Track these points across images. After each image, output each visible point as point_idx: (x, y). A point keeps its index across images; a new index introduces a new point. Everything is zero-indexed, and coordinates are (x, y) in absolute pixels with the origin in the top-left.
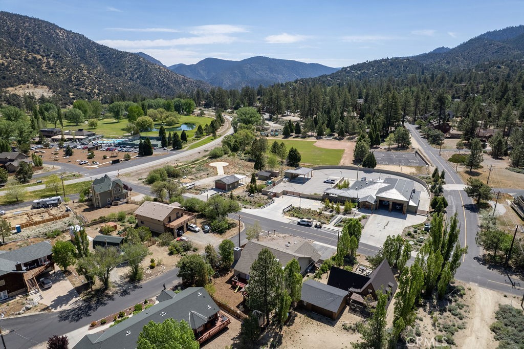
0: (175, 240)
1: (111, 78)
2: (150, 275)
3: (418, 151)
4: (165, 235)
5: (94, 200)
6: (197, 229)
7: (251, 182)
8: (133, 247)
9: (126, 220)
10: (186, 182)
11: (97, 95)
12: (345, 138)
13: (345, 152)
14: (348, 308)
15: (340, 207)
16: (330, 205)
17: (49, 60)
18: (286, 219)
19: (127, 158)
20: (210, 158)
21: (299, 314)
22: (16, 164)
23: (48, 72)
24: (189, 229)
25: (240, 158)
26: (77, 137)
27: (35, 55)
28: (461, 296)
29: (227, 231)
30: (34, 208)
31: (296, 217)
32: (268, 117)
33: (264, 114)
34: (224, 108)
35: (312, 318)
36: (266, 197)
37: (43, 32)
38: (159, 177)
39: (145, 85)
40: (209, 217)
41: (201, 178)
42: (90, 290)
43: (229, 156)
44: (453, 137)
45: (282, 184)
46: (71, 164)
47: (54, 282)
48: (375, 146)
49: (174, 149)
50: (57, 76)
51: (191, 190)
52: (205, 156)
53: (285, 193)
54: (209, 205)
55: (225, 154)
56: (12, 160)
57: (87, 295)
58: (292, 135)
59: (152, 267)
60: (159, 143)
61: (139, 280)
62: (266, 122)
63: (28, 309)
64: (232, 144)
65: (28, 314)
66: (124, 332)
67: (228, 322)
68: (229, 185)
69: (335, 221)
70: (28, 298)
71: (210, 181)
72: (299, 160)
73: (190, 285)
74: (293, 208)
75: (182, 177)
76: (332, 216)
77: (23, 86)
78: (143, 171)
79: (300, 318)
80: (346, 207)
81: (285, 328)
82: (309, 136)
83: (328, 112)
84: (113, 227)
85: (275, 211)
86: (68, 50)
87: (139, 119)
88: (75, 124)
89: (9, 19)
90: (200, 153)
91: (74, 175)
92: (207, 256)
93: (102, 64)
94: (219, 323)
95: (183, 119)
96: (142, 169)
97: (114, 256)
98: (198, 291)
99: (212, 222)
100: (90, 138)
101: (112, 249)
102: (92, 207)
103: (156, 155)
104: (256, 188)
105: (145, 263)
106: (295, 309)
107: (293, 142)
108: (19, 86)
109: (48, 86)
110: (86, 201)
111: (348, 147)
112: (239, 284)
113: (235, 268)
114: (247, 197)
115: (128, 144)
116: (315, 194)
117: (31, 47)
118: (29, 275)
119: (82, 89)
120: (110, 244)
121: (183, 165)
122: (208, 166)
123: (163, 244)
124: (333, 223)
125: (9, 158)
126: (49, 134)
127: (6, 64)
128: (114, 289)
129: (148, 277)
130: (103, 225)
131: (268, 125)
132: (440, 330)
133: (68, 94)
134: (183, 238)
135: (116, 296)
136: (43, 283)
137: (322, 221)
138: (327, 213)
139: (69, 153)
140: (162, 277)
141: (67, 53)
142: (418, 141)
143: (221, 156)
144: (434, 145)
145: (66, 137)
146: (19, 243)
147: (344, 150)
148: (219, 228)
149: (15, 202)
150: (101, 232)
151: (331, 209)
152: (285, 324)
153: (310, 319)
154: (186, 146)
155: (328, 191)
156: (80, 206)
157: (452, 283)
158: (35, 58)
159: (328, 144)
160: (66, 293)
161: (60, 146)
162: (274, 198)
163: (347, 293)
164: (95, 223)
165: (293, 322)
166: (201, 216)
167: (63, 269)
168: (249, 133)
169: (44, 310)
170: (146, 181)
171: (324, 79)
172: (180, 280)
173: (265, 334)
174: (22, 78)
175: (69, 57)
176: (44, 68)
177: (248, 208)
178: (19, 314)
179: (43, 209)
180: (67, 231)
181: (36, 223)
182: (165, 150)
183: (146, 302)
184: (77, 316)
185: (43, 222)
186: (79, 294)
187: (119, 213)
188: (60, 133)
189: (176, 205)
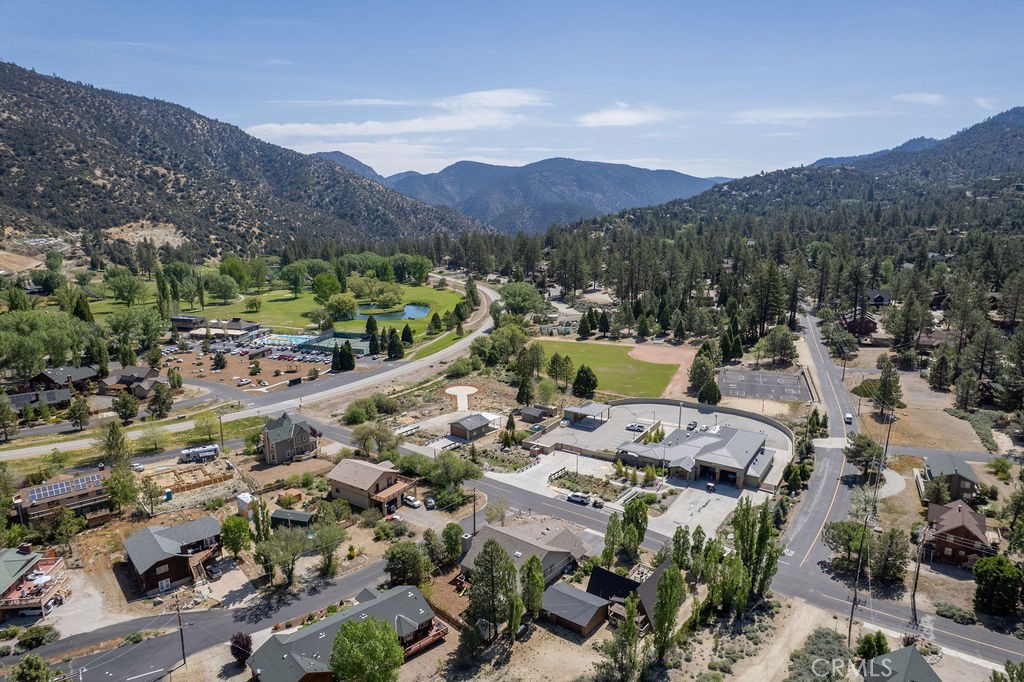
0: (385, 519)
1: (282, 204)
2: (348, 569)
3: (806, 372)
4: (371, 512)
5: (267, 452)
6: (417, 503)
7: (507, 428)
8: (326, 529)
9: (314, 485)
10: (404, 424)
11: (256, 238)
12: (686, 342)
13: (680, 369)
14: (607, 623)
15: (638, 473)
16: (624, 469)
17: (179, 175)
18: (552, 492)
19: (314, 376)
20: (448, 377)
21: (539, 628)
22: (145, 385)
23: (176, 198)
24: (404, 504)
25: (498, 380)
26: (230, 332)
27: (155, 168)
28: (772, 616)
29: (461, 508)
30: (182, 462)
31: (568, 488)
32: (558, 294)
33: (552, 286)
34: (481, 271)
35: (555, 633)
36: (528, 453)
37: (169, 125)
38: (365, 413)
39: (343, 216)
40: (435, 485)
41: (430, 415)
42: (270, 584)
43: (480, 374)
44: (877, 344)
45: (558, 430)
46: (224, 384)
47: (226, 570)
48: (733, 360)
49: (391, 359)
50: (191, 204)
51: (413, 437)
52: (440, 374)
53: (559, 447)
54: (436, 467)
55: (475, 369)
56: (140, 380)
57: (266, 591)
58: (594, 334)
59: (350, 557)
60: (365, 346)
61: (333, 574)
62: (554, 304)
63: (197, 603)
64: (487, 350)
65: (197, 609)
66: (317, 634)
67: (445, 633)
68: (472, 432)
69: (625, 497)
70: (196, 589)
71: (441, 422)
72: (594, 386)
73: (401, 583)
74: (567, 473)
75: (400, 414)
76: (624, 489)
77: (134, 224)
78: (340, 400)
79: (539, 632)
80: (647, 476)
81: (516, 643)
82: (625, 337)
83: (660, 291)
84: (296, 497)
85: (536, 478)
86: (210, 155)
87: (334, 298)
88: (223, 301)
89: (116, 105)
90: (432, 366)
91: (232, 407)
92: (426, 545)
93: (267, 178)
94: (433, 633)
95: (408, 292)
96: (337, 397)
97: (303, 540)
98: (408, 590)
99: (439, 493)
100: (251, 334)
101: (300, 530)
102: (264, 464)
103: (360, 369)
104: (513, 438)
105: (342, 551)
106: (535, 621)
107: (592, 354)
108: (129, 225)
109: (174, 223)
110: (254, 453)
111: (684, 356)
112: (466, 585)
113: (463, 563)
114: (498, 453)
115: (315, 348)
116: (606, 451)
117: (148, 152)
118: (195, 559)
119: (231, 227)
120: (296, 523)
121: (403, 391)
122: (444, 392)
123: (367, 525)
124: (621, 500)
125: (136, 375)
126: (184, 326)
127: (109, 186)
128: (300, 586)
129: (345, 571)
130: (282, 492)
131: (555, 310)
132: (721, 657)
133: (207, 236)
134: (395, 517)
135: (302, 595)
136: (211, 571)
137: (606, 496)
138: (617, 484)
139: (219, 364)
140: (364, 571)
141: (207, 160)
142: (812, 350)
143: (467, 374)
144: (839, 360)
145: (213, 332)
146: (172, 516)
147: (679, 365)
148: (448, 503)
149: (152, 450)
150: (279, 503)
151: (624, 478)
152: (517, 639)
153: (552, 634)
154: (410, 352)
155: (625, 448)
156: (246, 461)
157: (767, 597)
158: (156, 173)
159: (654, 352)
160: (239, 587)
161: (206, 351)
162: (540, 456)
163: (606, 602)
164: (269, 489)
165: (529, 638)
166: (425, 483)
167: (233, 554)
168: (518, 332)
169: (214, 606)
170: (344, 419)
171: (676, 209)
172: (387, 577)
173: (490, 649)
174: (133, 211)
175: (210, 167)
176: (170, 191)
177: (497, 471)
178: (187, 608)
179: (193, 464)
180: (231, 500)
181: (190, 487)
182: (374, 359)
183: (342, 604)
184: (257, 615)
185: (198, 485)
186: (256, 589)
187: (305, 475)
188: (202, 323)
189: (386, 467)
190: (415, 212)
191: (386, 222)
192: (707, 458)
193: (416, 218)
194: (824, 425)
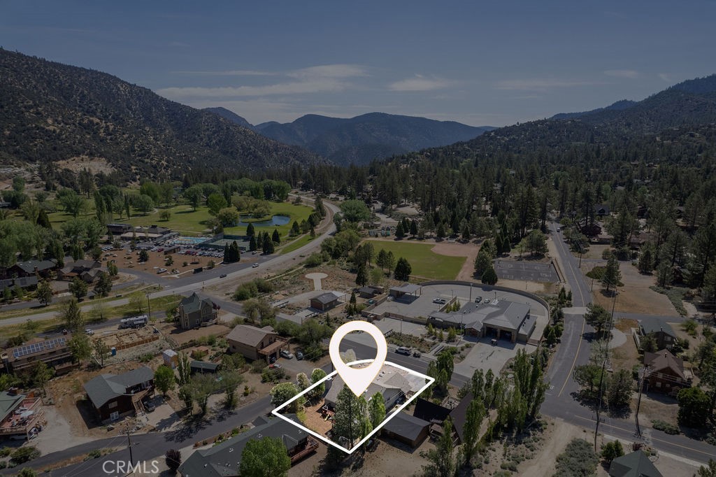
0: (268, 367)
1: (182, 145)
2: (244, 402)
3: (554, 262)
4: (259, 362)
5: (182, 319)
6: (291, 355)
7: (351, 302)
8: (229, 374)
9: (217, 343)
10: (277, 300)
11: (165, 168)
12: (471, 241)
13: (467, 260)
14: (429, 438)
15: (444, 333)
16: (434, 330)
17: (108, 124)
19: (211, 266)
20: (306, 267)
21: (382, 442)
22: (92, 273)
23: (106, 139)
24: (281, 356)
25: (342, 268)
26: (150, 235)
27: (91, 118)
28: (542, 431)
29: (321, 358)
30: (121, 328)
31: (396, 344)
32: (380, 208)
33: (376, 202)
34: (326, 192)
35: (394, 446)
36: (366, 319)
37: (101, 88)
38: (249, 292)
39: (225, 153)
40: (303, 342)
41: (296, 293)
42: (189, 414)
43: (328, 264)
44: (602, 242)
45: (385, 303)
46: (147, 272)
47: (158, 404)
48: (504, 253)
49: (265, 254)
50: (117, 144)
51: (285, 309)
52: (300, 264)
53: (387, 315)
54: (303, 330)
55: (325, 261)
56: (88, 269)
57: (187, 419)
58: (407, 236)
59: (246, 394)
60: (247, 245)
61: (234, 407)
62: (377, 215)
63: (138, 429)
64: (333, 247)
65: (139, 433)
66: (227, 449)
67: (317, 446)
68: (325, 305)
69: (435, 350)
70: (137, 418)
71: (304, 298)
72: (409, 272)
74: (394, 333)
75: (274, 292)
76: (434, 344)
77: (76, 158)
78: (231, 283)
79: (382, 445)
80: (450, 335)
81: (367, 453)
82: (428, 237)
83: (452, 206)
84: (204, 352)
86: (131, 109)
87: (223, 211)
88: (142, 213)
89: (62, 73)
90: (294, 259)
91: (155, 288)
93: (171, 126)
94: (308, 447)
95: (275, 207)
96: (228, 281)
97: (213, 383)
99: (306, 348)
100: (164, 236)
101: (211, 376)
102: (180, 329)
103: (243, 261)
104: (355, 309)
105: (240, 390)
106: (379, 438)
107: (406, 249)
108: (72, 159)
109: (106, 158)
110: (173, 321)
111: (470, 251)
112: (329, 413)
113: (326, 397)
114: (345, 320)
115: (211, 246)
116: (420, 318)
117: (86, 107)
118: (136, 397)
119: (146, 160)
120: (207, 371)
121: (275, 276)
122: (304, 277)
123: (256, 371)
124: (433, 352)
125: (85, 266)
126: (117, 231)
127: (58, 131)
128: (211, 415)
129: (242, 404)
130: (195, 349)
131: (379, 219)
132: (509, 460)
133: (129, 167)
134: (276, 365)
135: (213, 421)
136: (147, 405)
137: (422, 349)
138: (429, 340)
139: (144, 257)
140: (256, 404)
141: (128, 113)
142: (558, 247)
143: (320, 264)
144: (576, 253)
145: (138, 235)
146: (117, 367)
147: (467, 257)
148: (312, 356)
149: (99, 320)
150: (193, 356)
151: (434, 336)
152: (367, 450)
153: (391, 447)
154: (278, 249)
155: (434, 315)
156: (167, 327)
157: (538, 418)
158: (92, 122)
159: (449, 248)
160: (168, 417)
161: (133, 248)
162: (375, 321)
163: (428, 423)
164: (185, 346)
165: (376, 449)
166: (295, 341)
167: (162, 393)
168: (354, 235)
169: (151, 431)
170: (234, 296)
171: (459, 148)
174: (75, 149)
175: (131, 118)
176: (102, 135)
179: (130, 329)
180: (158, 355)
181: (128, 346)
182: (253, 254)
183: (242, 427)
184: (182, 436)
185: (134, 344)
186: (181, 418)
187: (210, 336)
188: (129, 229)
189: (268, 330)
190: (276, 150)
191: (256, 157)
192: (492, 322)
193: (277, 154)
194: (570, 298)
